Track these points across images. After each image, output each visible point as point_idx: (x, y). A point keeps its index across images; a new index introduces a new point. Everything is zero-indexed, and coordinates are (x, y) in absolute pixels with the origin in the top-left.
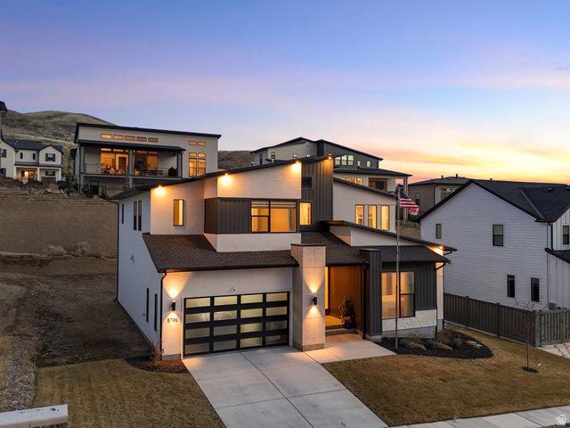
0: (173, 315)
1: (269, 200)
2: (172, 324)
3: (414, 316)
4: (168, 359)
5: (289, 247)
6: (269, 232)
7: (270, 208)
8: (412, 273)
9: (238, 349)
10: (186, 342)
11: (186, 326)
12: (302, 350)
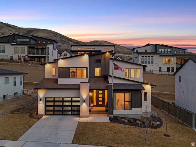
0: (41, 102)
1: (76, 68)
2: (41, 105)
3: (131, 110)
4: (40, 115)
5: (80, 83)
6: (76, 78)
7: (76, 70)
8: (131, 94)
9: (63, 114)
10: (46, 111)
11: (46, 106)
12: (80, 117)
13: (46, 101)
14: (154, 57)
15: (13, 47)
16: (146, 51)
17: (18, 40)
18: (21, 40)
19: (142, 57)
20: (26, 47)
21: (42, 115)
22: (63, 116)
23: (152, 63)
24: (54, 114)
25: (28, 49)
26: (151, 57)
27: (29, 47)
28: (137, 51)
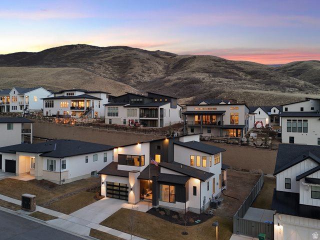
0: (103, 185)
2: (103, 187)
4: (102, 196)
9: (119, 199)
10: (107, 193)
11: (107, 189)
12: (128, 203)
13: (107, 185)
14: (308, 122)
15: (126, 109)
16: (302, 109)
17: (132, 100)
18: (135, 100)
19: (288, 120)
20: (138, 109)
21: (104, 197)
22: (119, 200)
23: (306, 130)
24: (113, 197)
25: (140, 111)
26: (304, 121)
27: (141, 109)
28: (286, 109)
